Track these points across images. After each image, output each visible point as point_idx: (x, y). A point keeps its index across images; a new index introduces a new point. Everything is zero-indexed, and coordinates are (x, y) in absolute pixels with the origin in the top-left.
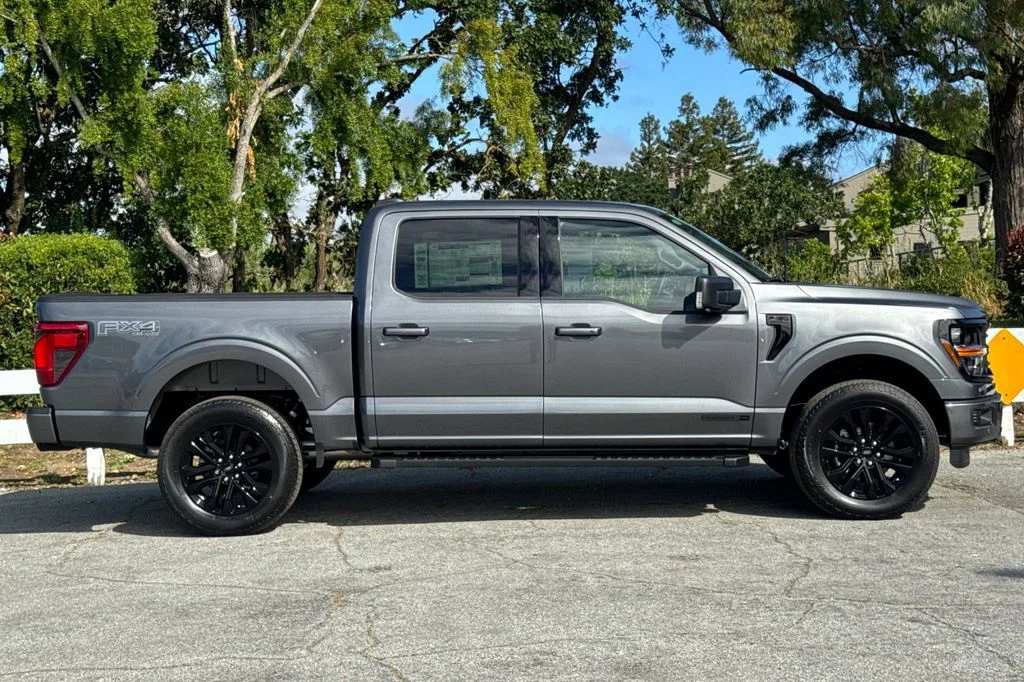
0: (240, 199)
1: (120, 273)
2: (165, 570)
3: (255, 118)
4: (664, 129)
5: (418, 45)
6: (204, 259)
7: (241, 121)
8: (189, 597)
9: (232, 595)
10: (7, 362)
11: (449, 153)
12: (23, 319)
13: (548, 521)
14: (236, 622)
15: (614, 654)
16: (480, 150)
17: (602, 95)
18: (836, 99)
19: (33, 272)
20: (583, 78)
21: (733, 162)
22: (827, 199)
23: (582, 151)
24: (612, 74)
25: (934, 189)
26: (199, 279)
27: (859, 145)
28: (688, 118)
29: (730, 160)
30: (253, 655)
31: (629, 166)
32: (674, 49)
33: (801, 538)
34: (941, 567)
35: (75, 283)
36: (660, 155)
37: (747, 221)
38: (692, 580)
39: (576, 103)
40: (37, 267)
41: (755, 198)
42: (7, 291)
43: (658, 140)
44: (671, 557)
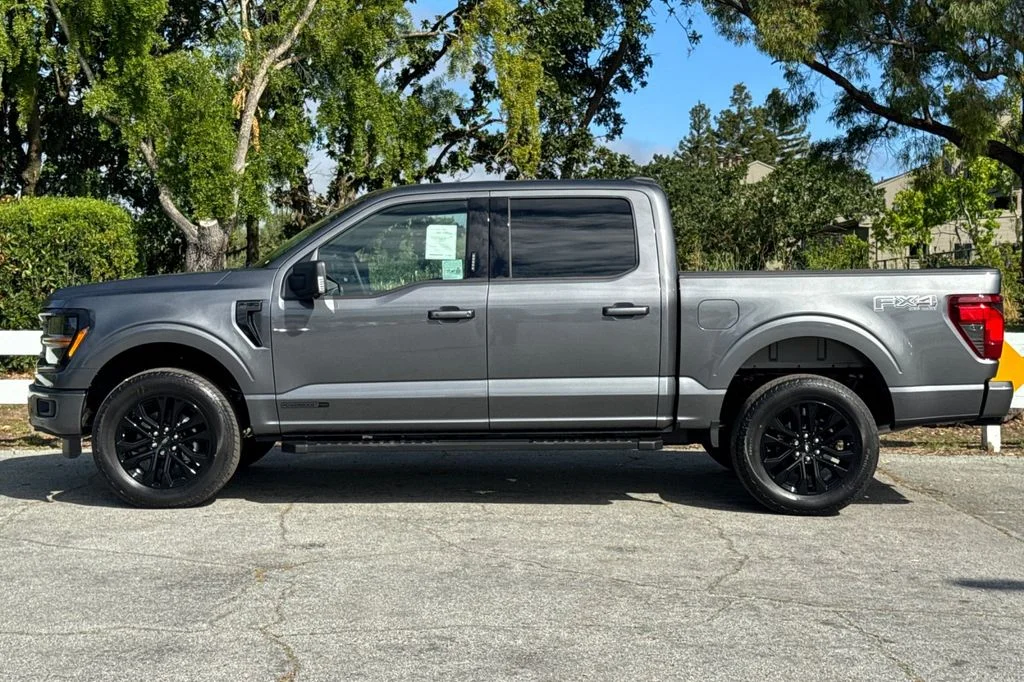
0: (243, 170)
1: (121, 239)
2: (102, 536)
3: (262, 89)
4: (715, 118)
5: (441, 22)
6: (204, 228)
7: (248, 92)
8: (113, 565)
9: (157, 565)
10: (4, 322)
11: (471, 132)
12: (22, 281)
13: (499, 505)
14: (149, 592)
15: (512, 643)
16: (501, 131)
17: (630, 81)
18: (868, 94)
19: (33, 234)
20: (611, 63)
21: (783, 155)
22: (868, 196)
23: (608, 136)
24: (642, 60)
25: (970, 189)
26: (199, 249)
27: (891, 141)
28: (739, 108)
29: (779, 152)
30: (154, 626)
31: (678, 155)
32: (701, 36)
33: (747, 534)
34: (876, 571)
35: (75, 247)
36: (709, 145)
37: (784, 214)
38: (620, 572)
39: (602, 87)
40: (38, 229)
41: (793, 192)
42: (7, 251)
43: (708, 129)
44: (608, 548)
